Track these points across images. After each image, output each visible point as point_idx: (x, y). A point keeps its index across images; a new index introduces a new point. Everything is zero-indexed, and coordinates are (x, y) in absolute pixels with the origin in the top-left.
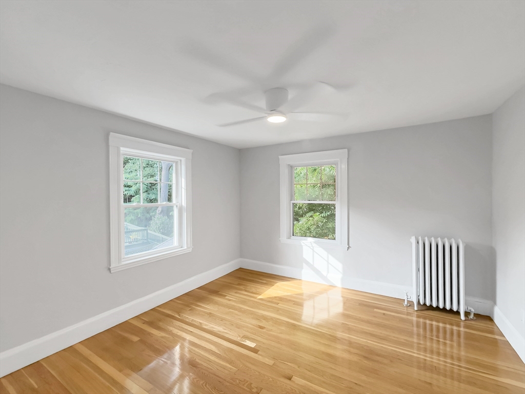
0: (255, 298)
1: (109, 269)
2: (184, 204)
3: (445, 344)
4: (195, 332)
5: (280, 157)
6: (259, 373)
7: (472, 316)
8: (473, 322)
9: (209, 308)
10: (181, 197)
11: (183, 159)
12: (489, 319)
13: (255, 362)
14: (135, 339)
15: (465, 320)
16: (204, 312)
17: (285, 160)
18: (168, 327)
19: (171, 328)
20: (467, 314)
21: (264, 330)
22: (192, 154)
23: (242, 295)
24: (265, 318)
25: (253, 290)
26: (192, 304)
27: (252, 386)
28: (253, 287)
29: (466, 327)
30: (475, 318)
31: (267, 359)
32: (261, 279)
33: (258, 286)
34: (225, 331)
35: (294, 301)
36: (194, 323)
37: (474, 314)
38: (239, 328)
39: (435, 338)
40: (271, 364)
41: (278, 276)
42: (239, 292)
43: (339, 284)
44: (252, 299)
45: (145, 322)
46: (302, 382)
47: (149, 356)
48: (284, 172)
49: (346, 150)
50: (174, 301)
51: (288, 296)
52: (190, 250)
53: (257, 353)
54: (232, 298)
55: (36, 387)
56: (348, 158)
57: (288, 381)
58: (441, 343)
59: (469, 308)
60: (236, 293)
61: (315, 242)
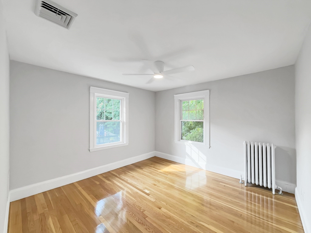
0: (157, 171)
1: (89, 150)
2: (125, 121)
3: (255, 205)
4: (124, 183)
5: (175, 95)
6: (146, 204)
7: (281, 193)
8: (281, 196)
9: (134, 174)
10: (124, 117)
11: (125, 98)
12: (293, 195)
13: (146, 199)
14: (98, 183)
15: (275, 194)
16: (131, 175)
17: (177, 97)
18: (113, 180)
19: (114, 181)
20: (277, 191)
21: (156, 186)
22: (129, 95)
23: (152, 170)
24: (159, 181)
25: (158, 168)
26: (126, 171)
27: (141, 209)
28: (158, 166)
29: (276, 198)
30: (283, 194)
31: (152, 199)
32: (163, 163)
33: (161, 166)
34: (137, 184)
35: (176, 175)
36: (125, 179)
37: (282, 191)
38: (144, 184)
39: (249, 201)
40: (153, 201)
41: (174, 162)
42: (150, 167)
43: (204, 168)
44: (155, 172)
45: (104, 177)
46: (165, 211)
47: (102, 190)
48: (177, 104)
49: (208, 91)
50: (119, 169)
51: (174, 172)
52: (127, 144)
53: (148, 196)
54: (146, 171)
55: (58, 196)
56: (210, 95)
57: (158, 209)
58: (252, 204)
59: (279, 187)
60: (148, 168)
61: (192, 143)
